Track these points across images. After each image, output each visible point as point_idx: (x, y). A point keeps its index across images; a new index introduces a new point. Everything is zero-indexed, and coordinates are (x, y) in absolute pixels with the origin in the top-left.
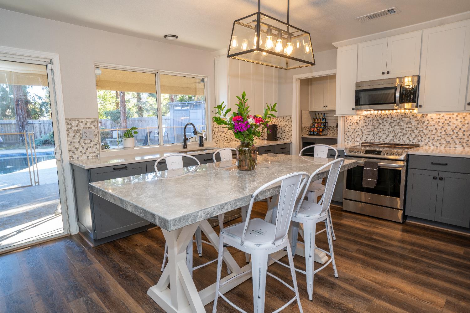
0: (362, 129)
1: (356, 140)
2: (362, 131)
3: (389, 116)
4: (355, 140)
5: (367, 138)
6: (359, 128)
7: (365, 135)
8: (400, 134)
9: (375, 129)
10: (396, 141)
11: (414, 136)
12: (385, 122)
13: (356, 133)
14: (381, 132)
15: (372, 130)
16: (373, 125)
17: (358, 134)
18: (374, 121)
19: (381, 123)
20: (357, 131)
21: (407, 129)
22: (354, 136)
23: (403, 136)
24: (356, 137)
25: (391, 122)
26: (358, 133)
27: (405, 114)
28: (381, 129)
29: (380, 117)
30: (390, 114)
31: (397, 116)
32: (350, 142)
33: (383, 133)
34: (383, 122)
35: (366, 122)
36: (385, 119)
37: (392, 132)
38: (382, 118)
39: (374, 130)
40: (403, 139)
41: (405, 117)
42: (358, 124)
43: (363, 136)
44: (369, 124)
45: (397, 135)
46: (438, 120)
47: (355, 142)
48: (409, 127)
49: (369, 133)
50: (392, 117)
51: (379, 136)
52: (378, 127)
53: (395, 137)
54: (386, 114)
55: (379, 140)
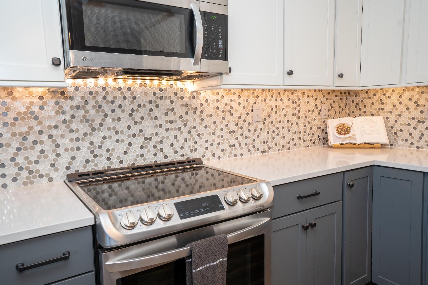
0: (54, 132)
1: (37, 171)
2: (54, 141)
3: (128, 94)
4: (31, 172)
5: (73, 158)
6: (41, 132)
7: (66, 150)
8: (155, 139)
9: (94, 130)
10: (149, 160)
11: (181, 138)
12: (118, 111)
13: (32, 148)
14: (110, 137)
15: (85, 134)
16: (87, 121)
17: (42, 152)
18: (89, 107)
19: (109, 112)
20: (35, 143)
21: (169, 126)
22: (26, 158)
23: (161, 142)
24: (37, 162)
25: (133, 110)
26: (39, 148)
27: (161, 90)
28: (109, 129)
29: (104, 98)
30: (129, 89)
31: (146, 93)
32: (15, 180)
33: (117, 141)
34: (113, 111)
35: (64, 112)
36: (118, 103)
37: (139, 136)
38: (110, 98)
39: (91, 134)
40: (161, 150)
41: (161, 98)
42: (36, 118)
43: (58, 155)
44: (73, 117)
45: (148, 143)
46: (216, 105)
47: (35, 177)
48: (171, 122)
49: (78, 144)
50: (134, 98)
51: (108, 150)
52: (101, 125)
53: (147, 147)
54: (120, 89)
55: (109, 159)
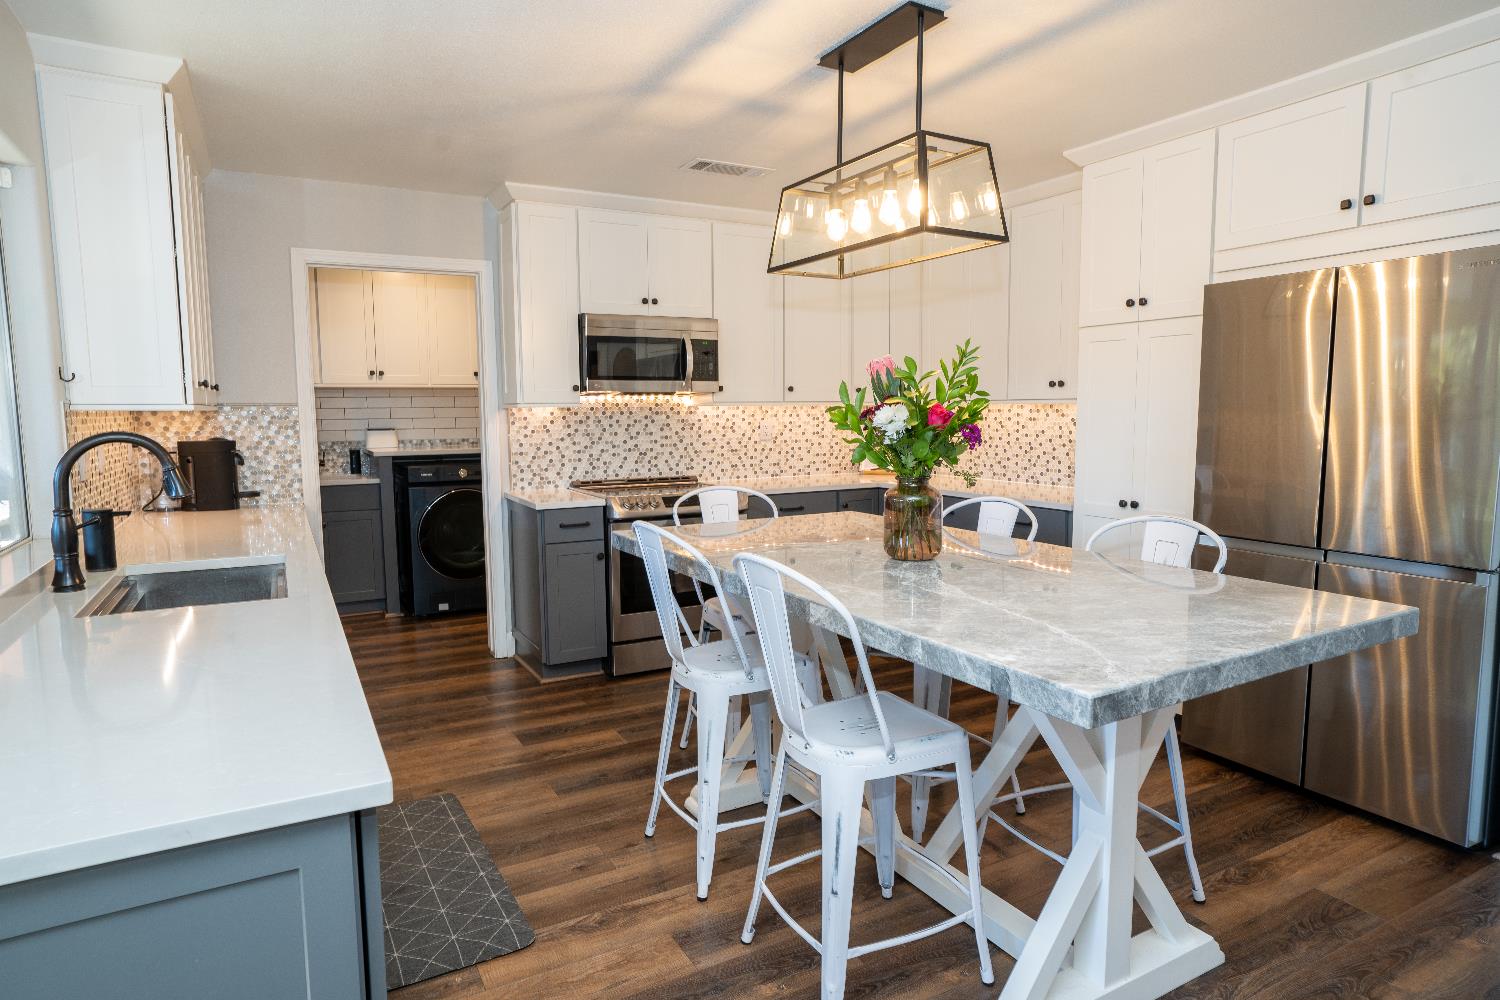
0: (562, 445)
1: (547, 478)
2: (560, 452)
3: (625, 410)
4: (542, 478)
5: (575, 469)
6: (550, 444)
7: (570, 460)
8: (650, 454)
9: (593, 443)
10: (644, 474)
11: (677, 455)
12: (615, 425)
13: (544, 457)
14: (607, 450)
15: (586, 447)
16: (588, 435)
17: (551, 461)
18: (590, 422)
19: (608, 428)
20: (546, 453)
21: (664, 442)
22: (539, 466)
23: (656, 458)
24: (546, 470)
25: (629, 425)
26: (549, 457)
27: (657, 405)
28: (607, 443)
29: (604, 413)
30: (626, 405)
31: (641, 408)
32: (530, 484)
33: (614, 455)
34: (611, 426)
35: (569, 426)
36: (615, 418)
37: (634, 450)
38: (608, 414)
39: (591, 447)
40: (656, 466)
41: (657, 413)
42: (548, 431)
43: (563, 465)
44: (576, 431)
45: (643, 458)
46: (716, 420)
47: (544, 483)
48: (666, 437)
49: (579, 456)
50: (631, 413)
51: (605, 463)
52: (600, 439)
53: (641, 462)
54: (617, 405)
55: (605, 472)
